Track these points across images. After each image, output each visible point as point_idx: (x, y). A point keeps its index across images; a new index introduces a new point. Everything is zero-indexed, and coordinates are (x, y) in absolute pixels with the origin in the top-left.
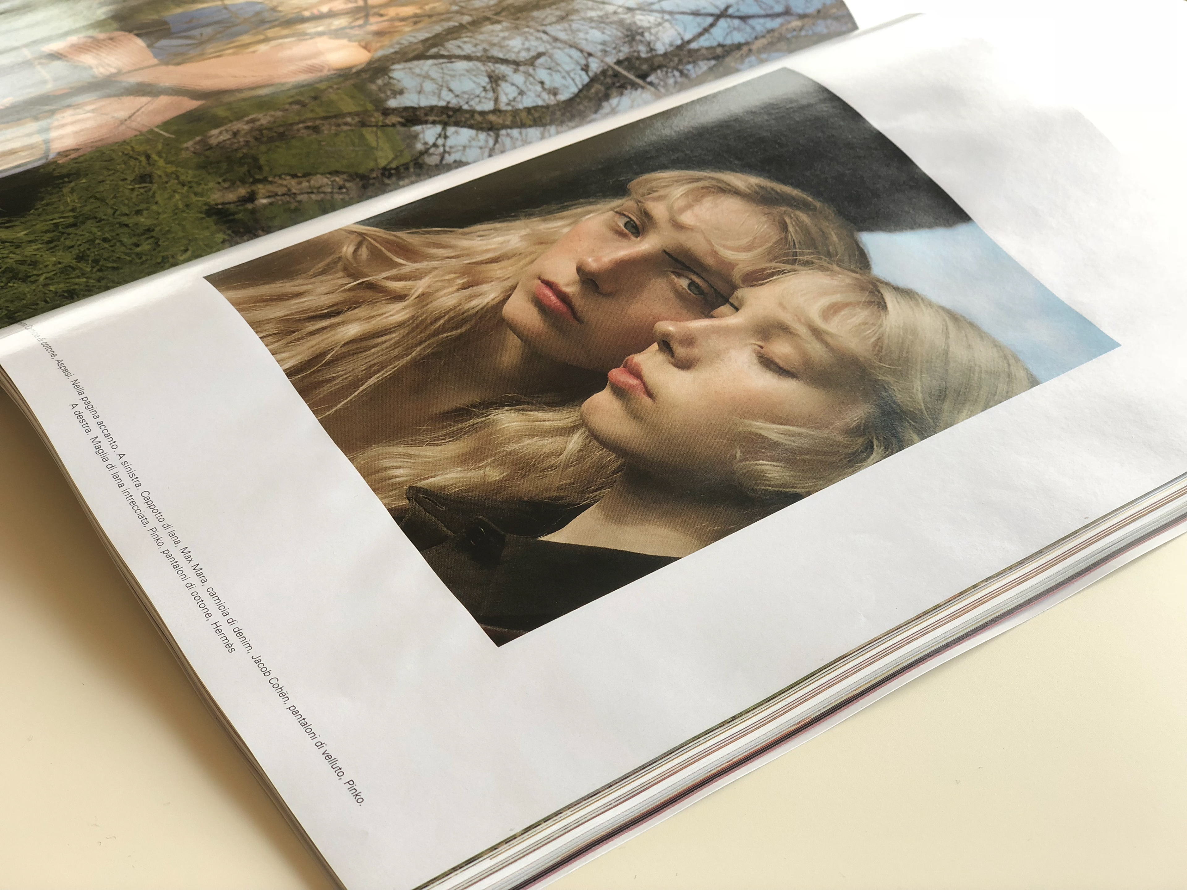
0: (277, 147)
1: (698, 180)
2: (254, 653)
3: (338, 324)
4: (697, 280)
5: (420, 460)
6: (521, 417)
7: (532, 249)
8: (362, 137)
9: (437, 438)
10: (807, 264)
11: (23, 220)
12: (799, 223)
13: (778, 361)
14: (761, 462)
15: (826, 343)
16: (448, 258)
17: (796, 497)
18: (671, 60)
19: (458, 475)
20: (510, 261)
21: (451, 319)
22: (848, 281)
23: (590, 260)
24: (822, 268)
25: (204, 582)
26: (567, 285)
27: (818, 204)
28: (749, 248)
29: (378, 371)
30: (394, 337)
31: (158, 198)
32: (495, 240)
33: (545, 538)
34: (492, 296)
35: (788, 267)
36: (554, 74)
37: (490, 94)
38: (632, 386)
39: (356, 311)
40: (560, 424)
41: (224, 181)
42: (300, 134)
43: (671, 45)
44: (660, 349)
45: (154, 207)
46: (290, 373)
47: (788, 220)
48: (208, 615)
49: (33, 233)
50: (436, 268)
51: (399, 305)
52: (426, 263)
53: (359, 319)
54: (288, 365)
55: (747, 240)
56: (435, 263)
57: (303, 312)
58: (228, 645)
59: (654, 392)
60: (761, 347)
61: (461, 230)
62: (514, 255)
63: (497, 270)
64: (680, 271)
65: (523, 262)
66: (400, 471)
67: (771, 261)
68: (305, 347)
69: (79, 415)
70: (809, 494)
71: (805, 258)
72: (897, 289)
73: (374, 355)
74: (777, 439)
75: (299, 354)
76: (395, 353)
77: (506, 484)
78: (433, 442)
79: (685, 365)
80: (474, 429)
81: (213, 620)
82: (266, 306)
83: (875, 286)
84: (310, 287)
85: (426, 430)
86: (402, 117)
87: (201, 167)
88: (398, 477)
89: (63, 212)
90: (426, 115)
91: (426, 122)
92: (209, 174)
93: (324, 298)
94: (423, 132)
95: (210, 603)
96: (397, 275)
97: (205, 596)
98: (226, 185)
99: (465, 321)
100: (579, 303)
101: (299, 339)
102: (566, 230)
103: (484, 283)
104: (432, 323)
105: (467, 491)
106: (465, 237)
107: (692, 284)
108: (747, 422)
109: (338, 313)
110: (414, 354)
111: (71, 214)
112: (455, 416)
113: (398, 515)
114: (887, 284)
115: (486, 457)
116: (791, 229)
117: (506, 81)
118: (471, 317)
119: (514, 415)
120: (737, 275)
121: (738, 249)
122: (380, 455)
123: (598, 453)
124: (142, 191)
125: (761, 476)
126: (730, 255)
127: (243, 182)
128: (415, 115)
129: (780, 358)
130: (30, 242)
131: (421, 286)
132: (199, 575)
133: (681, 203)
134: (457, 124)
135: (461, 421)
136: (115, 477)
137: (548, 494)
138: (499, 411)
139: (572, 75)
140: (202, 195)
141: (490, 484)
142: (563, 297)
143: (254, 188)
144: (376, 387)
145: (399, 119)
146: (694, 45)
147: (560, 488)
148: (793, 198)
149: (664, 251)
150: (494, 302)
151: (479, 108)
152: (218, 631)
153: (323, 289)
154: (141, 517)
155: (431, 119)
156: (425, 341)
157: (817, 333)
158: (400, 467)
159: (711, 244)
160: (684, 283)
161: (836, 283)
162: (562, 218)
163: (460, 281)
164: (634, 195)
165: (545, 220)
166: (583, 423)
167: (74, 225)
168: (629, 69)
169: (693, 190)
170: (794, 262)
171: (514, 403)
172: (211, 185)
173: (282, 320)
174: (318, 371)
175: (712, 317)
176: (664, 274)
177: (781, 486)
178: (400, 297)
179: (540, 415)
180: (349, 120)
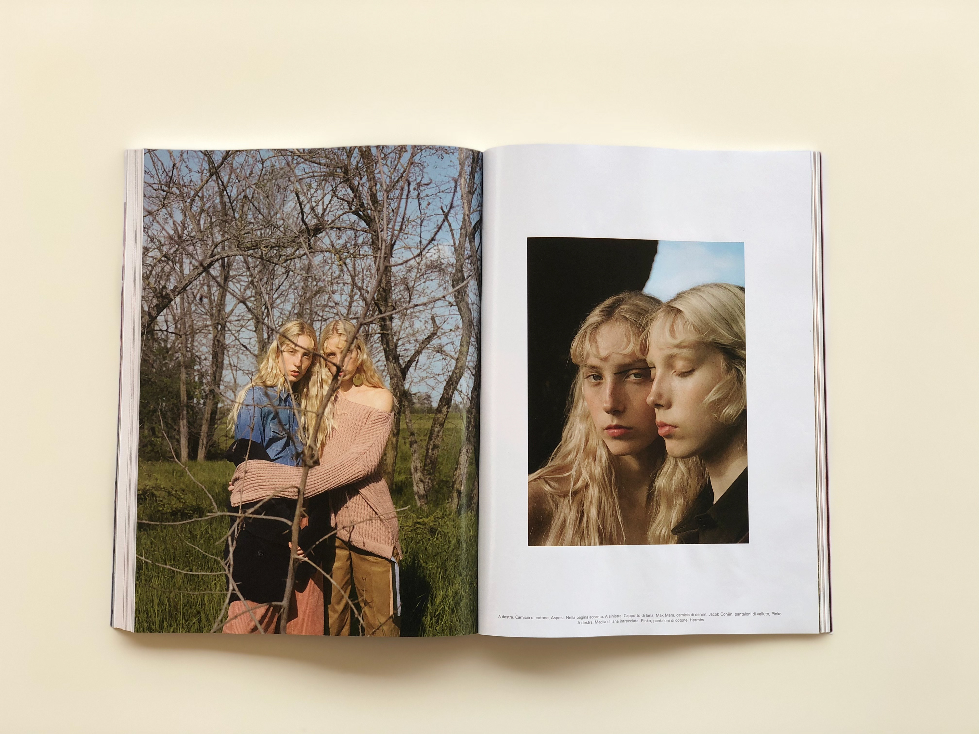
0: (439, 468)
1: (585, 333)
2: (708, 614)
3: (588, 515)
4: (634, 372)
5: (662, 522)
6: (662, 477)
7: (589, 423)
8: (448, 429)
9: (656, 511)
10: (647, 324)
11: (434, 589)
12: (626, 310)
13: (684, 370)
14: (724, 411)
15: (685, 347)
16: (576, 456)
17: (745, 411)
18: (460, 259)
19: (675, 513)
20: (591, 435)
21: (606, 474)
22: (662, 314)
23: (605, 405)
24: (652, 320)
25: (673, 615)
26: (612, 421)
27: (621, 296)
28: (629, 341)
29: (616, 513)
30: (604, 498)
31: (446, 531)
32: (576, 433)
33: (715, 502)
34: (604, 452)
35: (645, 332)
36: (448, 321)
37: (448, 358)
38: (669, 430)
39: (585, 505)
40: (671, 466)
41: (448, 500)
42: (436, 455)
43: (453, 254)
44: (658, 409)
45: (450, 535)
46: (601, 543)
47: (623, 314)
48: (686, 620)
49: (443, 588)
50: (579, 464)
51: (591, 488)
52: (574, 466)
53: (590, 507)
54: (598, 543)
55: (625, 338)
56: (577, 463)
57: (575, 524)
58: (701, 620)
59: (675, 425)
60: (675, 372)
61: (562, 441)
62: (588, 432)
63: (593, 442)
64: (627, 375)
65: (593, 430)
66: (663, 531)
67: (639, 337)
68: (592, 533)
69: (584, 623)
70: (746, 406)
71: (644, 323)
72: (674, 299)
73: (608, 510)
74: (717, 398)
75: (594, 537)
76: (611, 502)
77: (686, 500)
78: (657, 513)
79: (669, 406)
80: (659, 496)
81: (689, 620)
82: (564, 535)
83: (669, 306)
84: (562, 514)
85: (651, 512)
86: (445, 406)
87: (437, 505)
88: (665, 533)
89: (437, 572)
90: (448, 394)
91: (451, 396)
92: (442, 504)
93: (572, 513)
94: (455, 401)
95: (682, 618)
96: (575, 480)
97: (679, 618)
98: (450, 500)
99: (610, 469)
100: (623, 423)
101: (588, 533)
102: (586, 404)
103: (596, 451)
104: (605, 481)
105: (682, 514)
106: (568, 443)
107: (635, 375)
108: (703, 402)
109: (583, 512)
110: (615, 496)
111: (440, 569)
112: (650, 499)
113: (680, 542)
114: (671, 301)
115: (673, 500)
116: (628, 316)
117: (444, 346)
118: (609, 466)
119: (660, 479)
120: (639, 355)
121: (628, 345)
122: (653, 533)
123: (691, 461)
124: (439, 535)
125: (730, 416)
126: (628, 350)
127: (451, 492)
128: (446, 399)
129: (683, 369)
130: (446, 591)
131: (585, 475)
132: (670, 615)
133: (594, 350)
134: (457, 383)
135: (653, 498)
136: (614, 622)
137: (698, 490)
138: (656, 483)
139: (452, 313)
140: (451, 513)
141: (684, 504)
142: (616, 427)
143: (455, 489)
144: (623, 517)
145: (446, 407)
146: (457, 243)
147: (698, 484)
148: (613, 303)
149: (615, 374)
150: (607, 454)
151: (453, 368)
152: (694, 620)
153: (567, 511)
154: (634, 621)
155: (450, 393)
156: (611, 489)
157: (679, 346)
158: (661, 530)
159: (621, 354)
160: (632, 377)
161: (661, 320)
162: (578, 401)
163: (591, 460)
164: (581, 365)
165: (575, 408)
166: (676, 458)
167: (446, 571)
168: (458, 284)
169: (590, 340)
170: (644, 329)
171: (655, 476)
172: (448, 506)
173: (576, 533)
174: (605, 534)
175: (654, 379)
176: (625, 382)
177: (738, 412)
178: (587, 486)
179: (664, 470)
180: (436, 429)
